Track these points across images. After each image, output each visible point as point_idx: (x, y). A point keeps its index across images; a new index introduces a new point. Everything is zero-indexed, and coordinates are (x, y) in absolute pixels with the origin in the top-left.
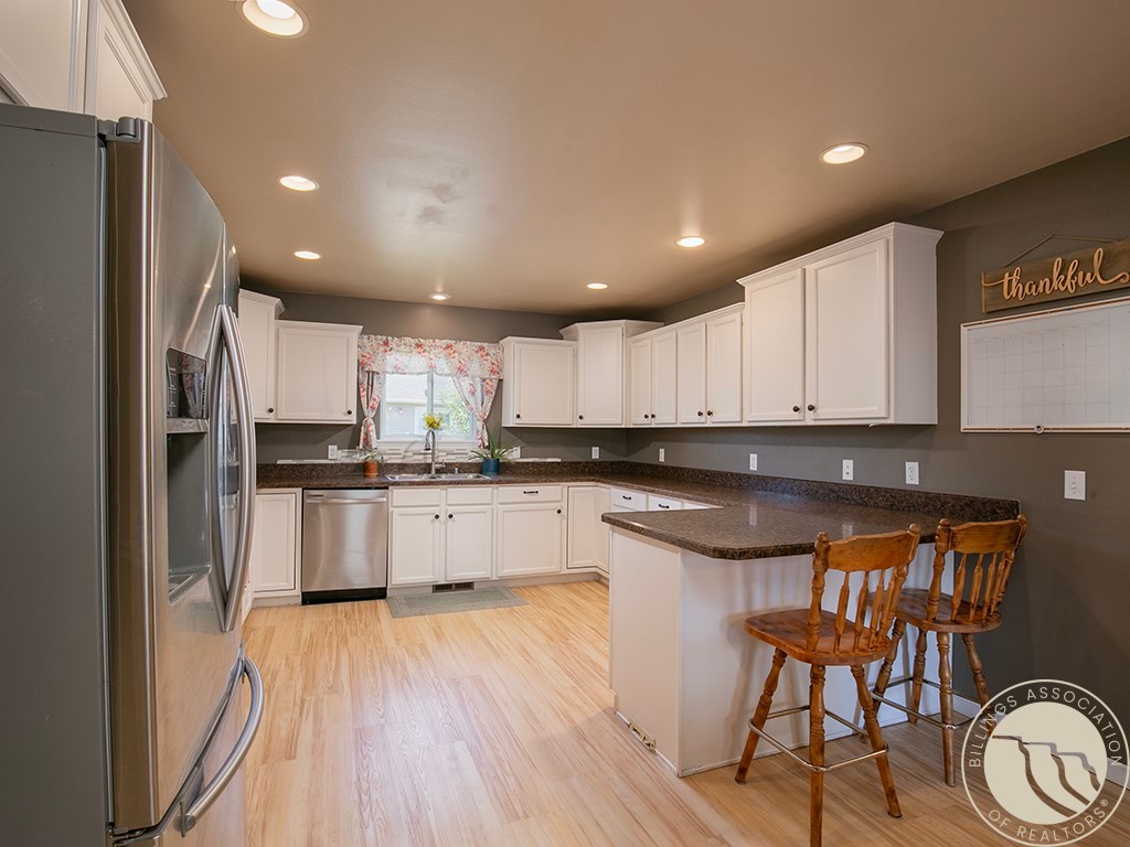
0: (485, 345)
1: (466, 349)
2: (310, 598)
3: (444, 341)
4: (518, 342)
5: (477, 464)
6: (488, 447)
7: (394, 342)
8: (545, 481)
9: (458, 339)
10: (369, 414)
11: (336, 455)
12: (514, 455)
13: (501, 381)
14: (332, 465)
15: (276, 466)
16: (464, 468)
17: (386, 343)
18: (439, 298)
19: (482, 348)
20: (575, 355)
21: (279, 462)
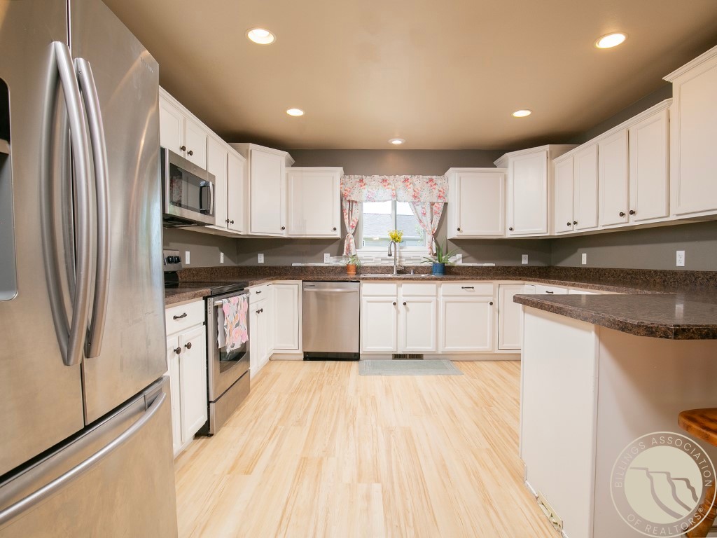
0: (434, 177)
1: (419, 181)
2: (309, 357)
3: (403, 176)
4: (458, 172)
5: (428, 267)
6: (435, 255)
7: (367, 179)
8: (480, 279)
9: (413, 174)
10: (350, 231)
11: (329, 260)
12: (457, 260)
13: (446, 204)
14: (326, 267)
15: (291, 267)
16: (417, 270)
17: (361, 181)
18: (397, 142)
19: (431, 180)
20: (506, 180)
21: (293, 265)
